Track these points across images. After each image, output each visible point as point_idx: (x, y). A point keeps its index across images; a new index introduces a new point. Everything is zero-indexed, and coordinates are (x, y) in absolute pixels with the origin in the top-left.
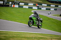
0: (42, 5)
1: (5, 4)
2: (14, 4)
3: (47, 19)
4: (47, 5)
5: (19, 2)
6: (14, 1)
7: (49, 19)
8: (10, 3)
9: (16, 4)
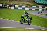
0: (32, 6)
1: (4, 6)
2: (11, 6)
3: (37, 18)
4: (36, 7)
5: (15, 5)
6: (11, 4)
7: (38, 17)
8: (8, 5)
9: (12, 6)
